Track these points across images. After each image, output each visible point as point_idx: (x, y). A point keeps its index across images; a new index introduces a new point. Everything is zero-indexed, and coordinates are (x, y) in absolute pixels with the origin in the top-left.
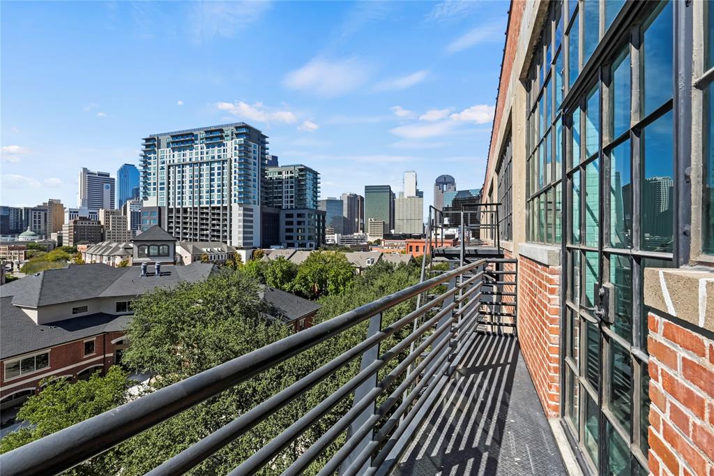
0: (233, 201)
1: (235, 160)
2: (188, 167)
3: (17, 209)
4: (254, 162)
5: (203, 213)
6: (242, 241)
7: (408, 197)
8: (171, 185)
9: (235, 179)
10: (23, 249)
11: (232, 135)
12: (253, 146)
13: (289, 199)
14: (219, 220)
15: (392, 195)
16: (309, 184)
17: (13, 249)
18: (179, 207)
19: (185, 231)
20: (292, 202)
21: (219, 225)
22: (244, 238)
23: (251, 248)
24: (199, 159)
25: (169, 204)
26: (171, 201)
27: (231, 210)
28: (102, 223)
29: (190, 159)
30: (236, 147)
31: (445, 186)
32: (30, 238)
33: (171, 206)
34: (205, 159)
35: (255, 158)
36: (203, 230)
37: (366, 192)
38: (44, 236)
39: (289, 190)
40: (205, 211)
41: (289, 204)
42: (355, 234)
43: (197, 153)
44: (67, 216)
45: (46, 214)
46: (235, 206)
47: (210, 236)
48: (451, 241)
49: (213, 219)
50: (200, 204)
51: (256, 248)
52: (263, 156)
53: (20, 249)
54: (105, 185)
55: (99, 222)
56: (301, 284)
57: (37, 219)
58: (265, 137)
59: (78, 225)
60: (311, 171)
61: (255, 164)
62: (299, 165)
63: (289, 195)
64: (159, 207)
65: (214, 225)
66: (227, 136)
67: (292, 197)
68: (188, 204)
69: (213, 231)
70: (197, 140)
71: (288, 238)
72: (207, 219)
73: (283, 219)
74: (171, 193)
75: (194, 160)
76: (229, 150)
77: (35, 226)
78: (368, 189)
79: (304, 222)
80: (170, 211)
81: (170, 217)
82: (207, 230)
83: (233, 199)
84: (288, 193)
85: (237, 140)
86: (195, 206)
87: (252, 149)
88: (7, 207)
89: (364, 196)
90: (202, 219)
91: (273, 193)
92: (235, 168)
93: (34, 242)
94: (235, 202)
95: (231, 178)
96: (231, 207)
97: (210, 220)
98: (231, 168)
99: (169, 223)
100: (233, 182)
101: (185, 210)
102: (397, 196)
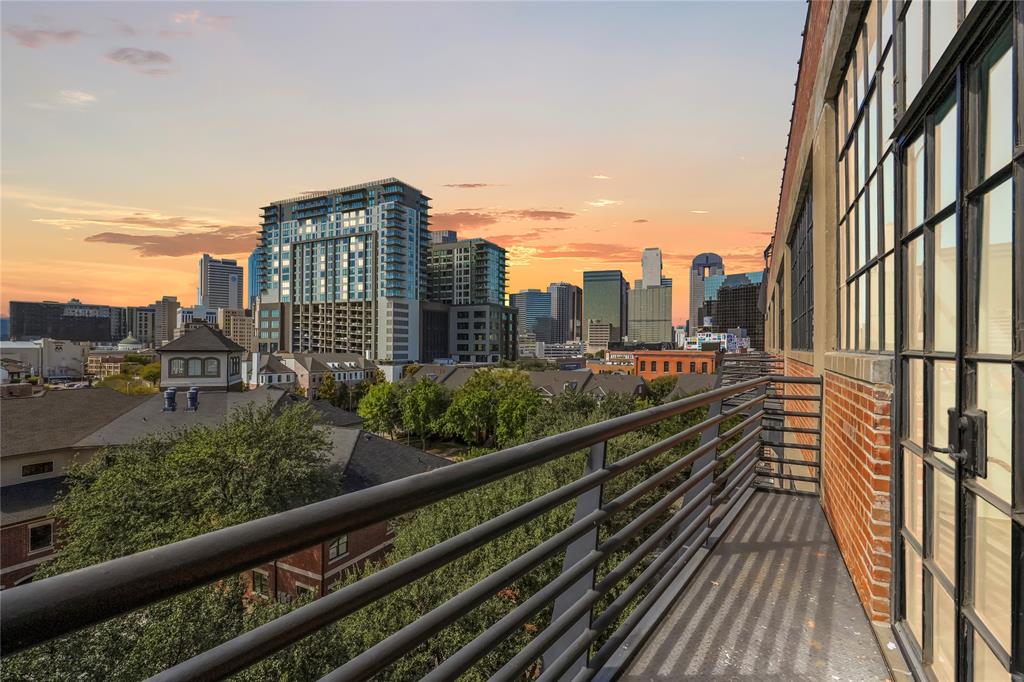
0: (379, 293)
1: (383, 233)
2: (319, 245)
3: (120, 309)
4: (410, 236)
5: (339, 312)
6: (391, 352)
7: (649, 287)
8: (298, 273)
9: (382, 261)
10: (119, 361)
11: (379, 197)
12: (410, 213)
13: (463, 290)
14: (360, 321)
15: (624, 285)
16: (492, 267)
17: (107, 361)
18: (308, 303)
19: (315, 337)
20: (467, 294)
21: (360, 329)
22: (395, 348)
23: (403, 363)
24: (334, 234)
25: (294, 299)
26: (298, 295)
27: (376, 307)
28: (221, 327)
29: (323, 234)
30: (383, 215)
31: (707, 270)
32: (131, 347)
33: (297, 302)
34: (342, 233)
35: (411, 231)
36: (339, 335)
37: (584, 281)
38: (151, 345)
39: (463, 276)
40: (342, 308)
41: (463, 298)
42: (568, 342)
43: (331, 226)
44: (179, 317)
45: (153, 315)
46: (383, 301)
47: (349, 345)
48: (713, 353)
49: (353, 321)
50: (335, 298)
51: (412, 362)
52: (423, 227)
53: (116, 361)
54: (231, 276)
55: (217, 326)
56: (454, 422)
57: (143, 323)
58: (427, 199)
59: (190, 329)
60: (496, 247)
61: (411, 239)
62: (477, 240)
63: (463, 283)
64: (282, 304)
65: (354, 329)
66: (372, 199)
67: (467, 287)
68: (319, 300)
69: (353, 337)
70: (332, 206)
71: (461, 347)
72: (345, 320)
73: (454, 320)
74: (297, 284)
75: (327, 235)
76: (374, 220)
77: (141, 331)
78: (589, 276)
79: (485, 323)
80: (296, 309)
81: (296, 318)
82: (345, 336)
83: (379, 290)
84: (460, 281)
85: (386, 204)
86: (329, 302)
87: (406, 217)
88: (107, 307)
89: (581, 287)
90: (339, 320)
91: (440, 281)
92: (383, 244)
93: (136, 353)
94: (382, 295)
95: (376, 259)
96: (376, 302)
97: (349, 321)
98: (377, 246)
99: (295, 325)
100: (379, 266)
101: (316, 308)
102: (632, 286)
